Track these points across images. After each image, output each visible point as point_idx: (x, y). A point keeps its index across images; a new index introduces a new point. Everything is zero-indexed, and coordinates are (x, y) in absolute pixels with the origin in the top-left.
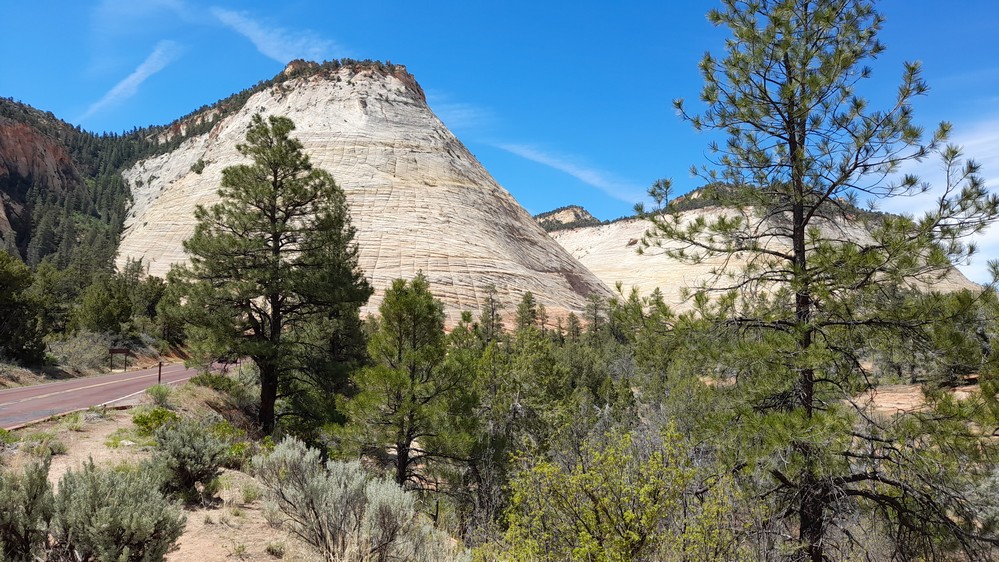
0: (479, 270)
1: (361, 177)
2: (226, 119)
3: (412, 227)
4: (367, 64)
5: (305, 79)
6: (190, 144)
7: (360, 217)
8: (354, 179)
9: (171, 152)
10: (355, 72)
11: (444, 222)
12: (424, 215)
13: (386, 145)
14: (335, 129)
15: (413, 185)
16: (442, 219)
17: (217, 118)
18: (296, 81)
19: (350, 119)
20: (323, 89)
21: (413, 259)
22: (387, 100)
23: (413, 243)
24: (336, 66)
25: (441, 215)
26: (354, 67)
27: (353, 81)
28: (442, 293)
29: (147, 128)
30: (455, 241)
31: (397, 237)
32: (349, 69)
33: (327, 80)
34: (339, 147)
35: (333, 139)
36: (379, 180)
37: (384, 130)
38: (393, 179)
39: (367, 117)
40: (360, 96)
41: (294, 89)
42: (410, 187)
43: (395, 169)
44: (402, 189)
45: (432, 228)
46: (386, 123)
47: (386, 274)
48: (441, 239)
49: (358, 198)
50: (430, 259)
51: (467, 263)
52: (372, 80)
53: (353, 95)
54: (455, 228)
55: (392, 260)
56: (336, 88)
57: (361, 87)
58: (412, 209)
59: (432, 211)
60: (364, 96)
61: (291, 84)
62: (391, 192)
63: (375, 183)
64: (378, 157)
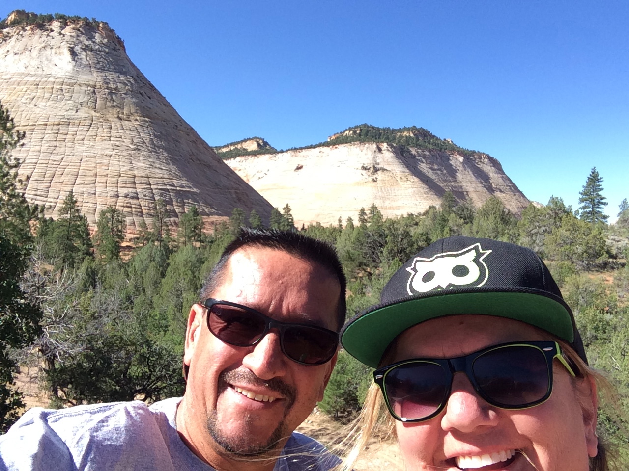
0: (160, 187)
1: (67, 111)
3: (108, 152)
4: (75, 20)
5: (23, 28)
7: (64, 143)
8: (61, 113)
10: (64, 25)
11: (134, 149)
12: (118, 143)
13: (89, 86)
14: (47, 71)
15: (110, 119)
16: (132, 147)
18: (15, 29)
19: (60, 64)
20: (37, 39)
21: (106, 178)
22: (92, 50)
23: (108, 165)
24: (50, 19)
25: (132, 144)
26: (64, 21)
27: (63, 32)
28: (128, 205)
30: (142, 165)
31: (93, 160)
32: (61, 22)
33: (41, 30)
34: (49, 86)
35: (45, 79)
36: (82, 114)
37: (87, 74)
38: (94, 114)
39: (74, 63)
40: (69, 45)
41: (13, 36)
42: (108, 120)
43: (96, 106)
44: (100, 122)
45: (124, 154)
46: (89, 68)
47: (84, 190)
48: (131, 163)
49: (64, 128)
50: (120, 178)
51: (151, 182)
52: (79, 33)
53: (62, 44)
54: (143, 155)
55: (89, 179)
56: (48, 37)
57: (69, 38)
58: (108, 138)
59: (125, 140)
60: (72, 46)
61: (10, 31)
62: (91, 124)
63: (79, 117)
64: (82, 95)
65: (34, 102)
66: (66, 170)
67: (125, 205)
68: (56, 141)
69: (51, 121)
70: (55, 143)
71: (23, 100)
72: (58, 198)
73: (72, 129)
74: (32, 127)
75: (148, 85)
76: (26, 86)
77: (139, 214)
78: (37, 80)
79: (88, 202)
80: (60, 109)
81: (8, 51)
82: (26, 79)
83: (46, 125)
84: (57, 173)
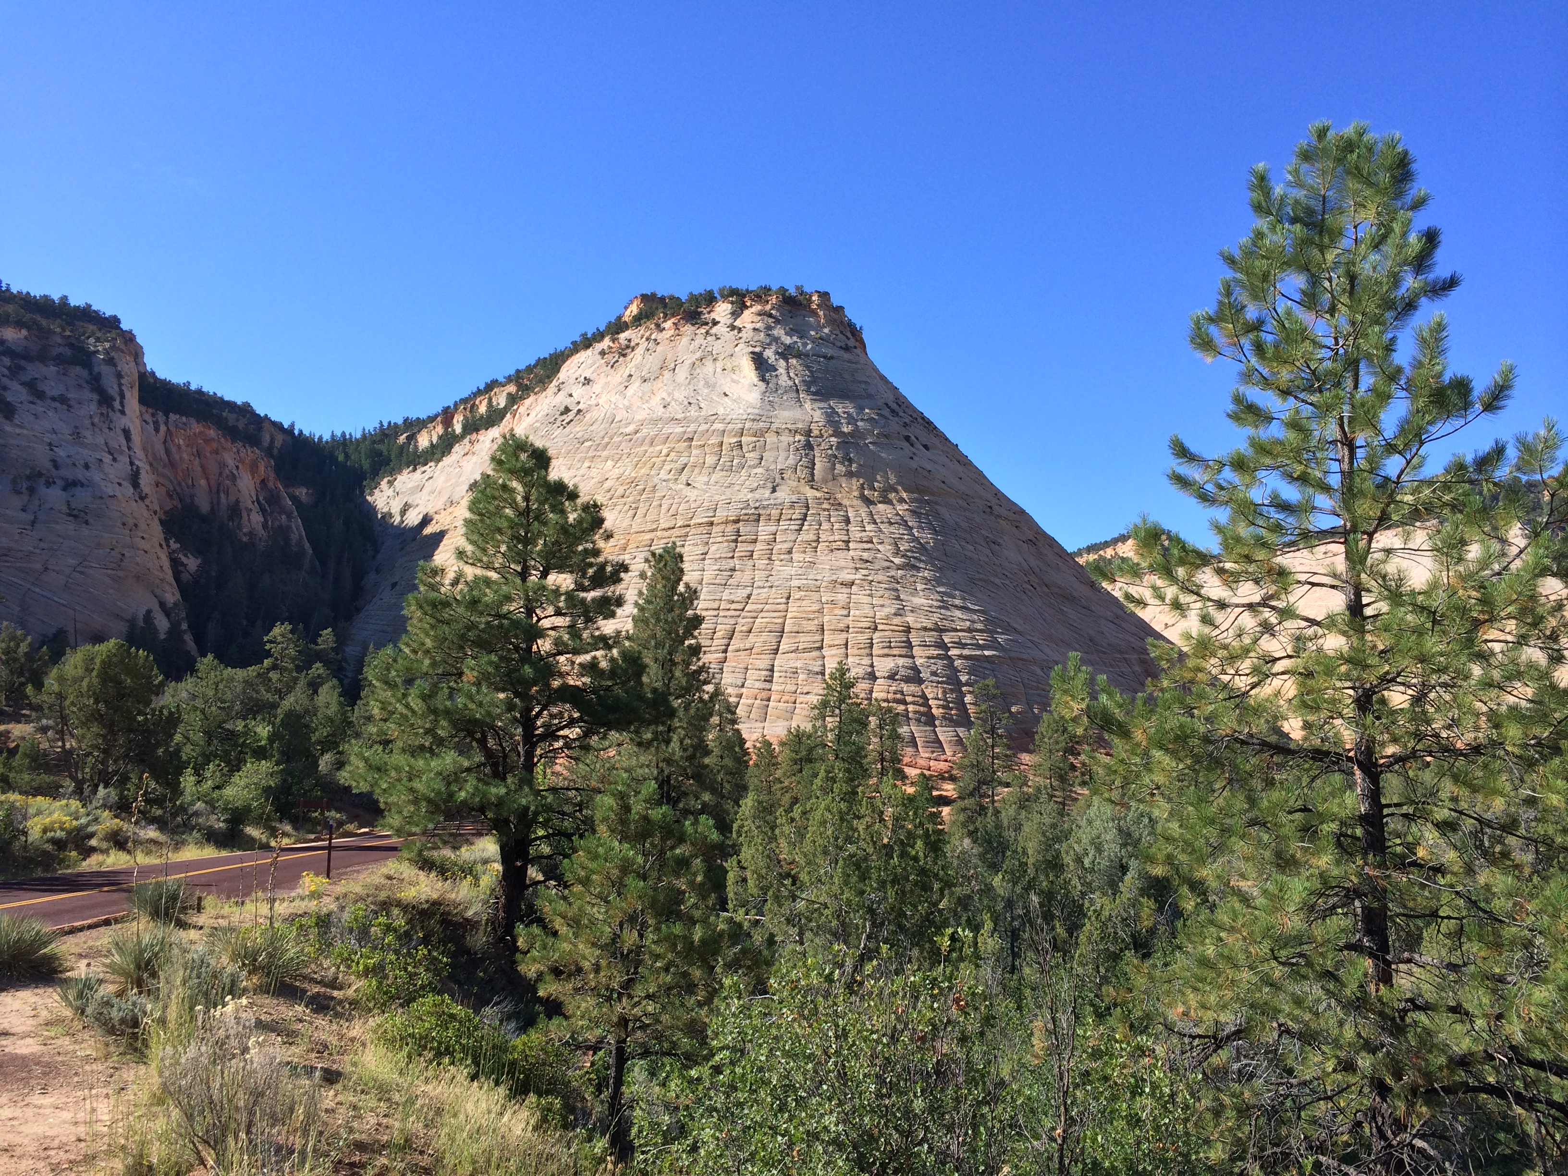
0: (966, 652)
1: (753, 491)
2: (527, 402)
3: (846, 576)
4: (761, 295)
5: (658, 326)
6: (468, 446)
7: (751, 563)
8: (740, 497)
9: (439, 461)
10: (740, 308)
11: (903, 567)
12: (865, 555)
13: (796, 432)
14: (708, 410)
15: (845, 502)
16: (897, 561)
17: (513, 400)
18: (641, 330)
19: (734, 391)
20: (687, 344)
21: (844, 635)
22: (799, 355)
23: (847, 606)
24: (710, 299)
25: (895, 554)
26: (739, 300)
27: (738, 323)
28: (899, 696)
29: (400, 421)
30: (923, 601)
31: (815, 596)
32: (732, 303)
33: (693, 325)
34: (714, 440)
35: (704, 427)
36: (784, 495)
37: (792, 408)
38: (810, 493)
39: (762, 385)
40: (751, 349)
41: (638, 344)
42: (840, 504)
43: (813, 475)
44: (824, 510)
45: (880, 577)
46: (794, 395)
47: (799, 664)
48: (898, 598)
49: (748, 529)
50: (877, 634)
51: (946, 640)
52: (770, 320)
53: (737, 349)
54: (925, 578)
55: (809, 639)
56: (709, 338)
57: (751, 333)
58: (842, 545)
59: (879, 547)
60: (757, 350)
61: (633, 336)
62: (806, 515)
63: (779, 501)
64: (782, 454)
65: (683, 478)
66: (758, 621)
67: (890, 696)
68: (733, 557)
69: (721, 515)
70: (731, 563)
71: (663, 474)
72: (743, 686)
73: (764, 530)
74: (683, 531)
75: (919, 420)
76: (667, 445)
77: (923, 719)
78: (689, 430)
79: (807, 693)
80: (737, 488)
81: (631, 376)
82: (667, 430)
83: (712, 524)
84: (738, 628)
